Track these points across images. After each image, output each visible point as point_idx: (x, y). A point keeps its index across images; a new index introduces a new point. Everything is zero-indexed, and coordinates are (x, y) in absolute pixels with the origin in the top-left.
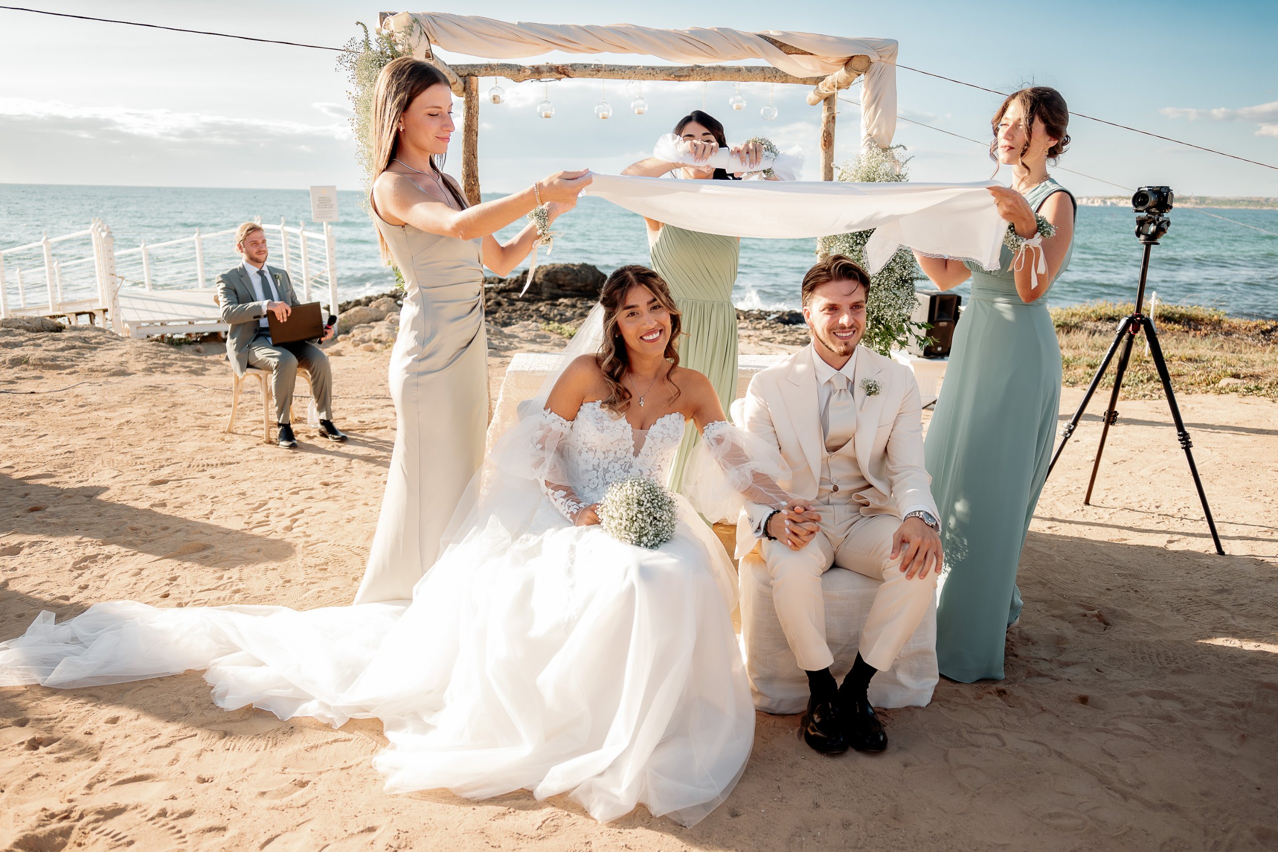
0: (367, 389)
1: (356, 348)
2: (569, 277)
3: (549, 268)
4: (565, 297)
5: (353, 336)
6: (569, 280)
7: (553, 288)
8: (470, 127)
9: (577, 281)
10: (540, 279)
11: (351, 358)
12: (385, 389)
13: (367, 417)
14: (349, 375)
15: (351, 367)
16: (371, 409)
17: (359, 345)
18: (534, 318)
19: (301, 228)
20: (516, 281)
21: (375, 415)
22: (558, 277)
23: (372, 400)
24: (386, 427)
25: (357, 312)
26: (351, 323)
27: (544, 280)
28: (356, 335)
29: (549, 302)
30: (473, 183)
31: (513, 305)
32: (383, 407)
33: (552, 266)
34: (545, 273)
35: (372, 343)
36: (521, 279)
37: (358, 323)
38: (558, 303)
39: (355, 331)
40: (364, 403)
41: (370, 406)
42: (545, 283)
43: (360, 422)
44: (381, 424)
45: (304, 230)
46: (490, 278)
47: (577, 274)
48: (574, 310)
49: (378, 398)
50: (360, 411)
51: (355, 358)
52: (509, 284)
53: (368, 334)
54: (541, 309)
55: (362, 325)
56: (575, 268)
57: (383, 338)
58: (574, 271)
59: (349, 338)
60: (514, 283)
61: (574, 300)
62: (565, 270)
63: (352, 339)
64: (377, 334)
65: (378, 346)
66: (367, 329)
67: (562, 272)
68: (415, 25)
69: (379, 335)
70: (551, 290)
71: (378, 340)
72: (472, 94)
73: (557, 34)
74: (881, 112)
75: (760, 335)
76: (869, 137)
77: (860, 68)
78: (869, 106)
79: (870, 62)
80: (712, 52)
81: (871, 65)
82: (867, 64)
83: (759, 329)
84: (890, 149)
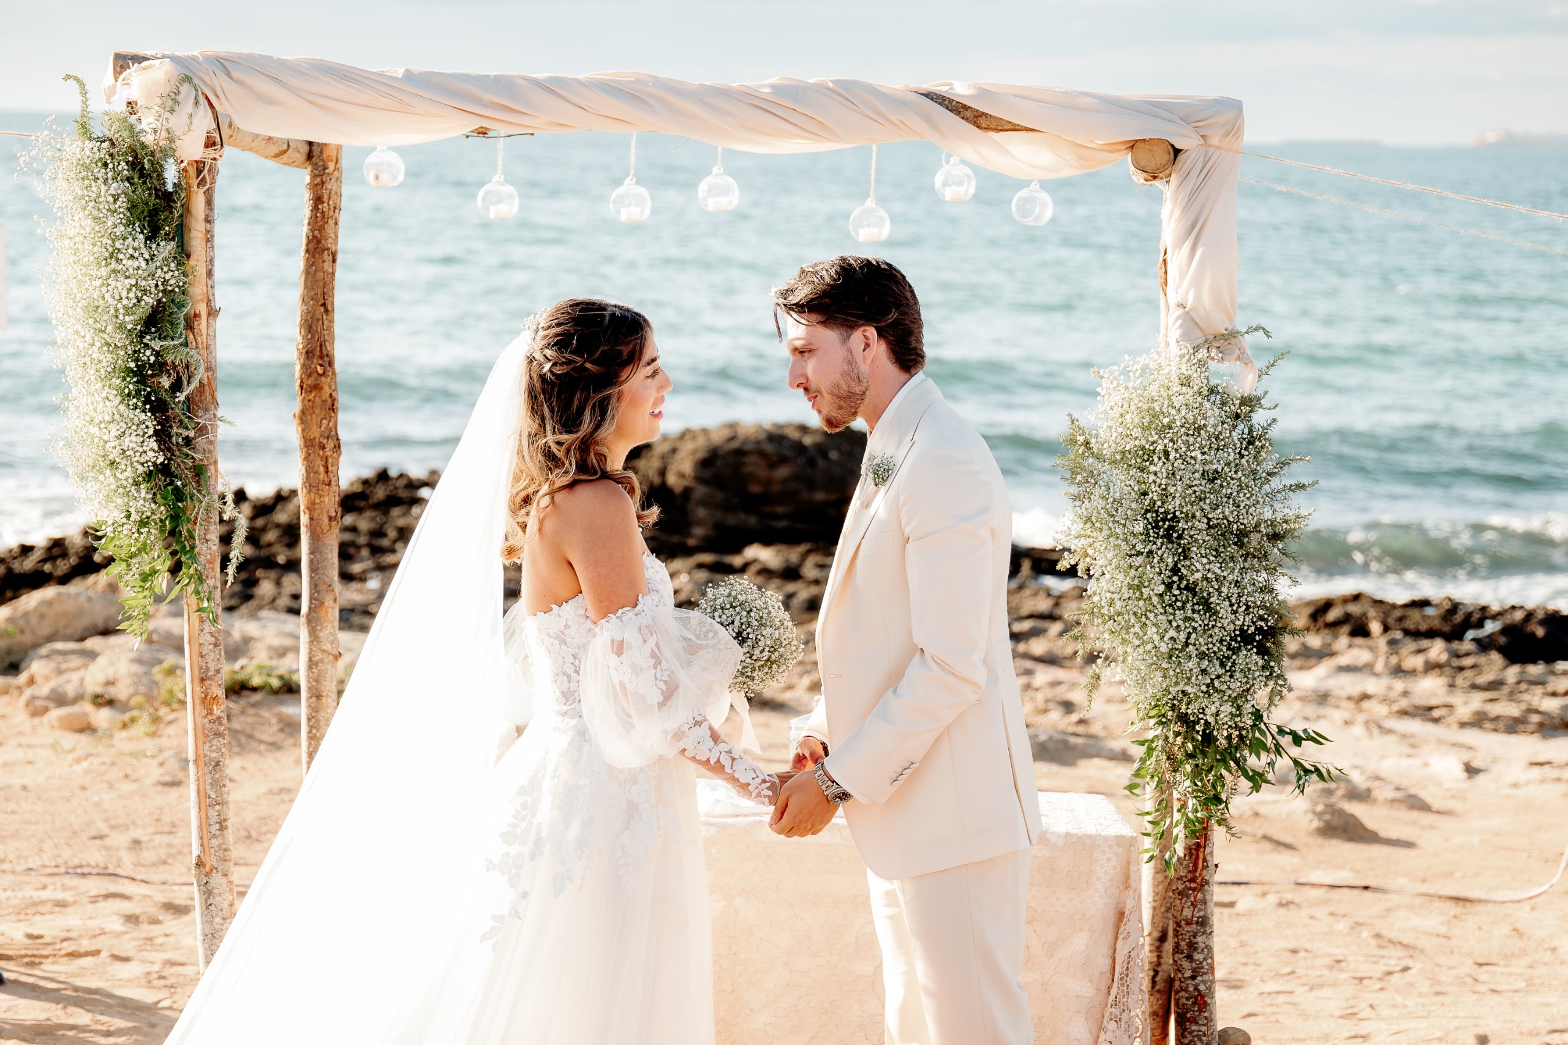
0: (56, 847)
1: (36, 721)
2: (783, 472)
3: (718, 438)
4: (767, 541)
5: (31, 681)
6: (785, 481)
7: (727, 507)
8: (319, 242)
9: (812, 486)
10: (682, 475)
11: (20, 754)
12: (107, 848)
13: (49, 926)
14: (11, 806)
15: (16, 781)
16: (61, 904)
17: (46, 710)
21: (72, 920)
22: (748, 469)
23: (68, 881)
24: (96, 953)
25: (49, 603)
26: (27, 639)
27: (699, 479)
28: (39, 679)
29: (707, 558)
30: (320, 370)
32: (94, 900)
33: (726, 433)
34: (700, 455)
35: (87, 707)
37: (51, 638)
38: (737, 561)
39: (36, 667)
40: (44, 887)
41: (60, 895)
42: (701, 491)
43: (30, 936)
44: (85, 945)
47: (812, 462)
48: (791, 587)
49: (83, 875)
50: (34, 907)
51: (30, 754)
53: (75, 677)
55: (59, 646)
56: (808, 440)
57: (121, 692)
58: (799, 447)
59: (20, 689)
61: (793, 554)
62: (769, 448)
63: (28, 692)
64: (101, 678)
65: (102, 717)
66: (75, 661)
67: (761, 453)
68: (185, 88)
69: (110, 683)
70: (719, 515)
71: (106, 696)
72: (325, 168)
73: (487, 97)
74: (1203, 252)
75: (1405, 694)
76: (1181, 311)
77: (1150, 166)
78: (1179, 244)
79: (1177, 152)
80: (822, 130)
81: (1180, 157)
82: (1166, 157)
83: (1413, 672)
84: (1231, 335)
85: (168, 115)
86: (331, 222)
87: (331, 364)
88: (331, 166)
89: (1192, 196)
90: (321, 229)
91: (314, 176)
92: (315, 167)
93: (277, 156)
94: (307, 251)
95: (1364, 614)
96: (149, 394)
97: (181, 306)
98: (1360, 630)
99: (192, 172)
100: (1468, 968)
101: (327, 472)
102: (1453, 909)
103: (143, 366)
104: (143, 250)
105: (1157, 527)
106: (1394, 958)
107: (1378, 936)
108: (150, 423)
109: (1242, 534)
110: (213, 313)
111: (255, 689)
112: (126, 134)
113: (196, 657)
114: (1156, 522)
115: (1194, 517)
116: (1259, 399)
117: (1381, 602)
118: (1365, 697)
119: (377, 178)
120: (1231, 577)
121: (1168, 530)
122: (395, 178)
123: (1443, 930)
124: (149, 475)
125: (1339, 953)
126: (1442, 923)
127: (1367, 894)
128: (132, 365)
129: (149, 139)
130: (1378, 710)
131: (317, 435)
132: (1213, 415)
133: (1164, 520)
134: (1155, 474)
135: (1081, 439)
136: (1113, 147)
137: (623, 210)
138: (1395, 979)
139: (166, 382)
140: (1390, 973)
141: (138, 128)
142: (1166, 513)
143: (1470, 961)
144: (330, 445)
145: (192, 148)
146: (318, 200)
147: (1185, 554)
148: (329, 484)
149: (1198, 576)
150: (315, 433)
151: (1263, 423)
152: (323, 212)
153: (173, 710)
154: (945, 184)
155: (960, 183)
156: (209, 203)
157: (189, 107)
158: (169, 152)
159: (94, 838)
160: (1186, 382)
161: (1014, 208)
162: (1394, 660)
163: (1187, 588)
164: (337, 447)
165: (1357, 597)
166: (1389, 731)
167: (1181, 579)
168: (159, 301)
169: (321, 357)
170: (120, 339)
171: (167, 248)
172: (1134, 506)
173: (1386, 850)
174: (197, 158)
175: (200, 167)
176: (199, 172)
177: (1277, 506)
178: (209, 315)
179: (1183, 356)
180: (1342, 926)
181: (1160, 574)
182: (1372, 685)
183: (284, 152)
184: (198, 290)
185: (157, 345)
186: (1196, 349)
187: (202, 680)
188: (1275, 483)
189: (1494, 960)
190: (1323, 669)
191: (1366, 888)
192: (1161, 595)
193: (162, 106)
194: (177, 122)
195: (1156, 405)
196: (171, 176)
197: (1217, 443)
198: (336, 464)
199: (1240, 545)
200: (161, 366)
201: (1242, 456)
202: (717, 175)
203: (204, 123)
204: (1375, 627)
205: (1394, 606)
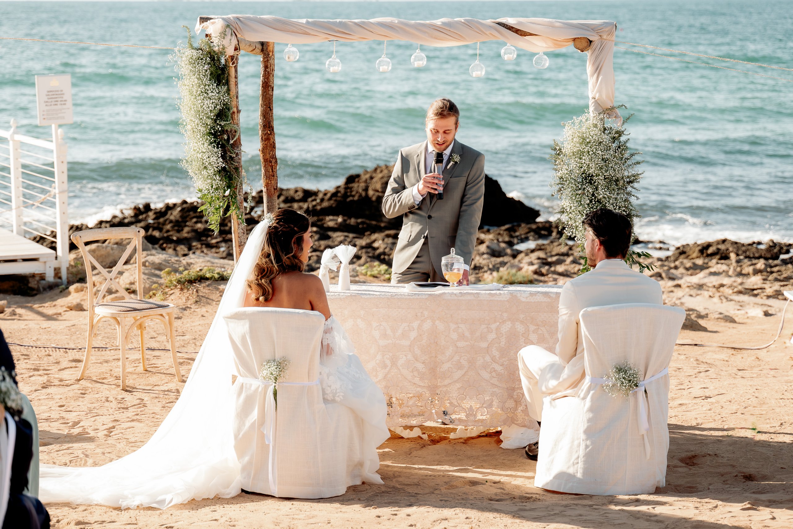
8: (267, 83)
18: (362, 260)
19: (12, 130)
20: (334, 195)
30: (269, 132)
31: (328, 238)
36: (342, 190)
45: (15, 133)
46: (288, 190)
52: (322, 200)
54: (376, 245)
60: (330, 199)
64: (128, 281)
68: (228, 30)
69: (132, 283)
71: (132, 289)
72: (269, 55)
73: (337, 29)
74: (602, 79)
75: (741, 284)
76: (593, 100)
77: (581, 47)
78: (592, 75)
79: (591, 42)
80: (460, 37)
81: (592, 43)
82: (586, 44)
83: (748, 275)
84: (612, 108)
85: (222, 40)
86: (271, 75)
87: (273, 130)
88: (271, 54)
89: (597, 58)
90: (268, 78)
91: (264, 58)
92: (265, 54)
93: (252, 51)
94: (263, 87)
95: (727, 249)
96: (219, 142)
97: (229, 110)
98: (725, 257)
99: (230, 60)
100: (735, 371)
101: (273, 171)
102: (732, 351)
103: (217, 131)
104: (216, 89)
105: (586, 179)
106: (703, 367)
107: (697, 360)
108: (219, 151)
109: (617, 180)
110: (239, 111)
111: (207, 279)
112: (207, 47)
113: (237, 238)
114: (586, 177)
115: (599, 175)
116: (623, 132)
117: (736, 243)
118: (722, 285)
119: (289, 58)
120: (613, 197)
121: (590, 180)
122: (295, 58)
123: (727, 359)
124: (219, 172)
125: (679, 366)
126: (726, 357)
127: (696, 347)
128: (212, 131)
129: (216, 49)
130: (727, 291)
131: (268, 157)
132: (606, 138)
133: (588, 177)
134: (585, 160)
135: (558, 148)
136: (567, 40)
137: (381, 68)
138: (702, 374)
139: (226, 137)
140: (700, 372)
141: (212, 44)
142: (589, 174)
143: (736, 369)
144: (273, 161)
145: (230, 51)
146: (266, 67)
147: (597, 189)
148: (274, 176)
149: (601, 196)
150: (268, 156)
151: (624, 140)
152: (268, 72)
153: (172, 289)
154: (505, 54)
155: (510, 53)
156: (236, 71)
157: (229, 37)
158: (222, 53)
159: (152, 338)
160: (595, 126)
161: (534, 62)
162: (739, 269)
163: (598, 201)
164: (276, 162)
165: (724, 241)
166: (731, 300)
167: (595, 198)
168: (223, 108)
169: (269, 127)
170: (209, 122)
171: (225, 88)
172: (577, 171)
173: (709, 334)
174: (232, 55)
175: (232, 57)
176: (232, 60)
177: (630, 171)
178: (237, 112)
179: (594, 117)
180: (683, 357)
181: (588, 196)
182: (726, 281)
183: (254, 49)
184: (234, 103)
185: (223, 123)
186: (600, 114)
187: (240, 246)
188: (629, 162)
189: (746, 368)
190: (702, 274)
191: (696, 345)
192: (588, 204)
193: (220, 36)
194: (226, 42)
195: (585, 135)
196: (223, 61)
197: (608, 149)
198: (276, 168)
199: (617, 185)
200: (223, 132)
201: (616, 152)
202: (418, 53)
203: (234, 42)
204: (733, 256)
205: (743, 245)
